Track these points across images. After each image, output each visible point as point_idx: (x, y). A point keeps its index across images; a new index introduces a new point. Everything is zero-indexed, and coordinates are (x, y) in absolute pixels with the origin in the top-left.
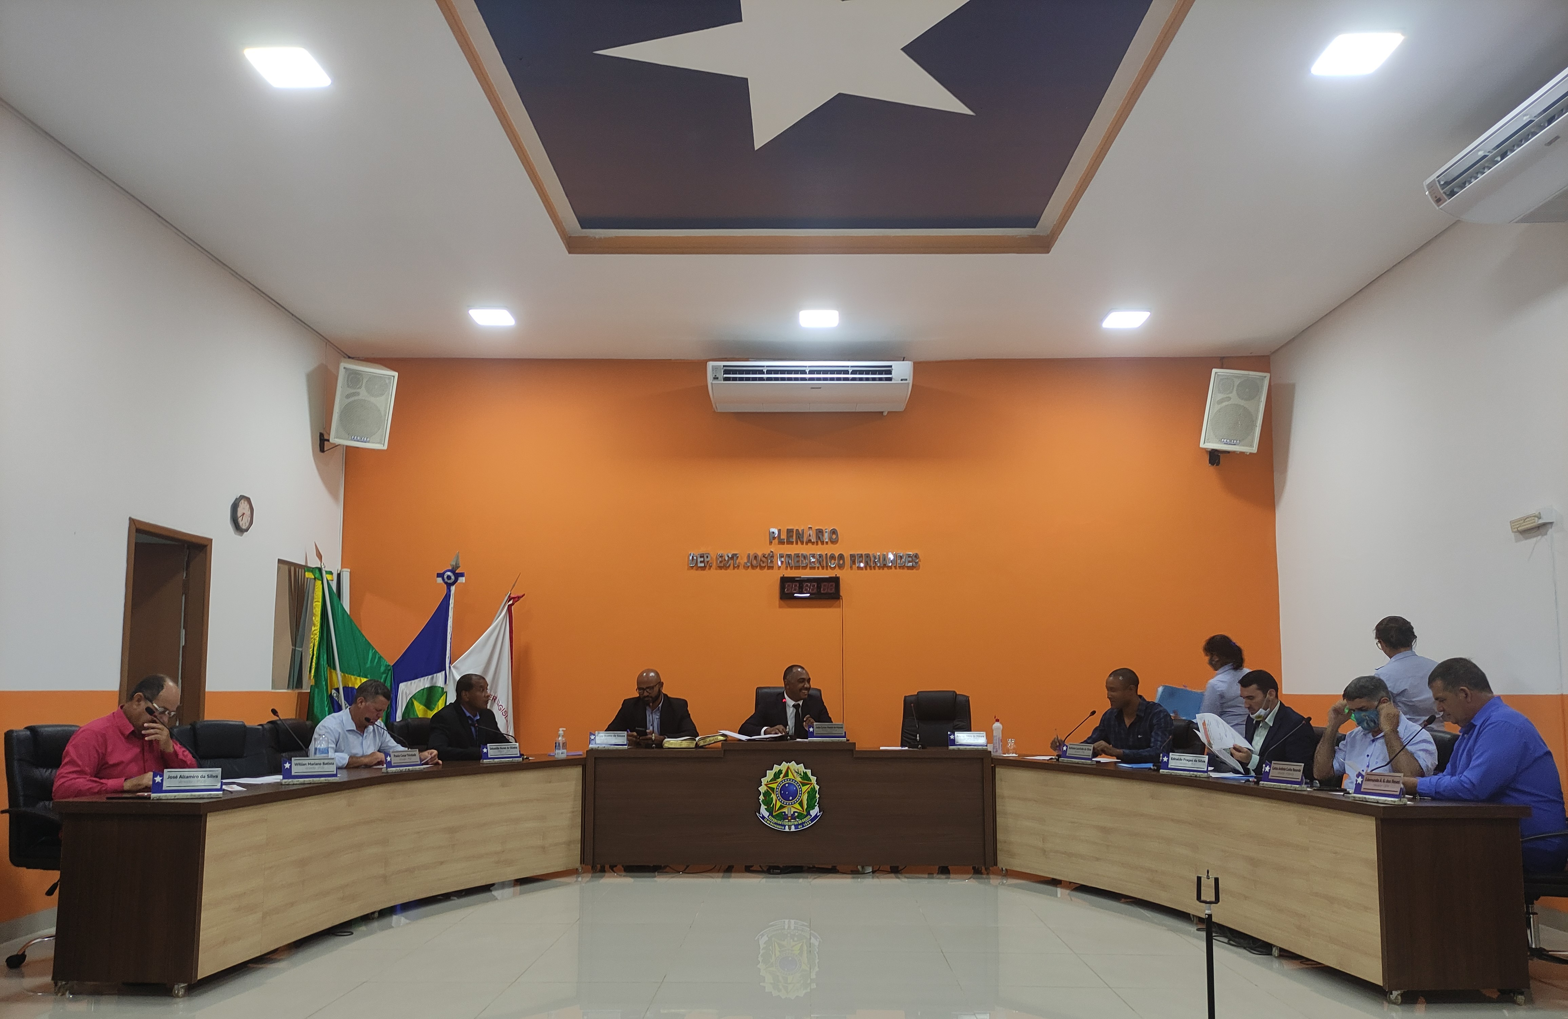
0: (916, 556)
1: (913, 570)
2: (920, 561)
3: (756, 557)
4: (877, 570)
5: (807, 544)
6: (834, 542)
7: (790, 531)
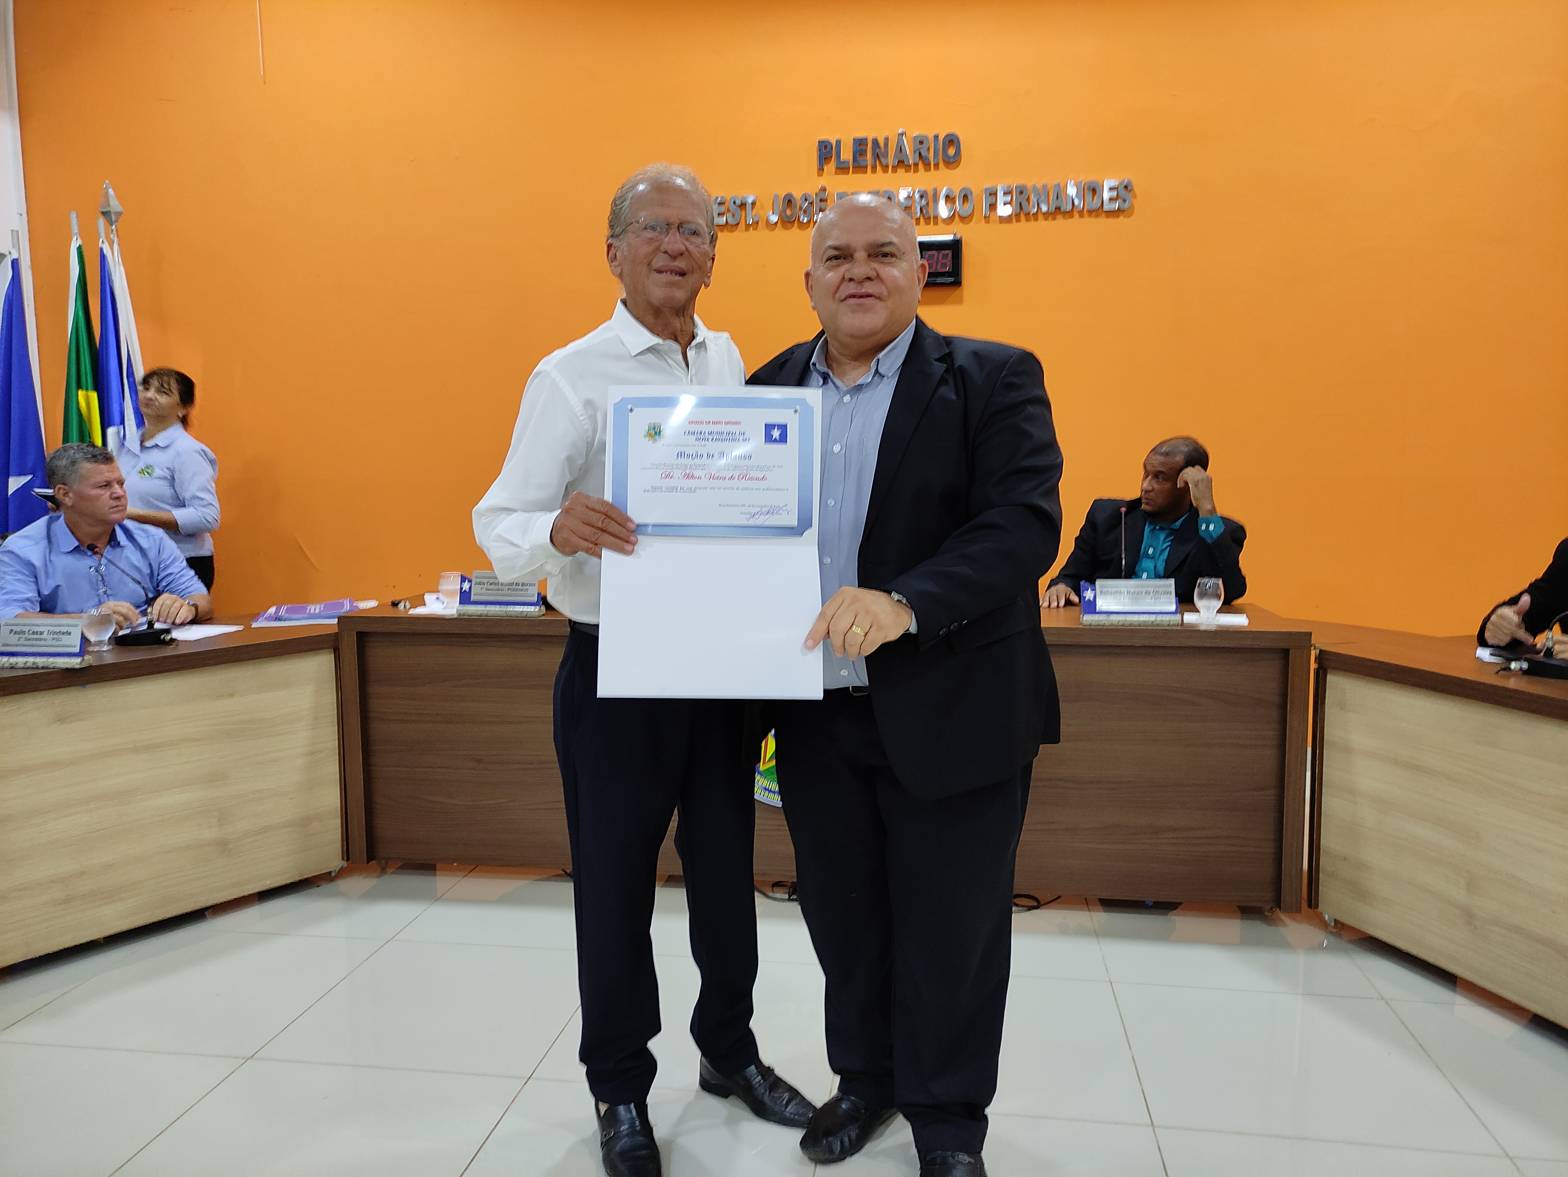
0: (1126, 187)
1: (1119, 217)
2: (1135, 197)
3: (790, 201)
4: (1042, 223)
5: (896, 172)
6: (952, 162)
7: (860, 145)
